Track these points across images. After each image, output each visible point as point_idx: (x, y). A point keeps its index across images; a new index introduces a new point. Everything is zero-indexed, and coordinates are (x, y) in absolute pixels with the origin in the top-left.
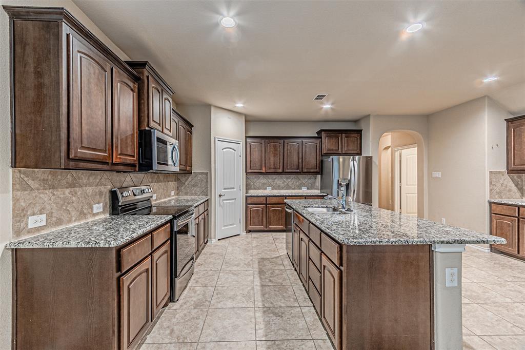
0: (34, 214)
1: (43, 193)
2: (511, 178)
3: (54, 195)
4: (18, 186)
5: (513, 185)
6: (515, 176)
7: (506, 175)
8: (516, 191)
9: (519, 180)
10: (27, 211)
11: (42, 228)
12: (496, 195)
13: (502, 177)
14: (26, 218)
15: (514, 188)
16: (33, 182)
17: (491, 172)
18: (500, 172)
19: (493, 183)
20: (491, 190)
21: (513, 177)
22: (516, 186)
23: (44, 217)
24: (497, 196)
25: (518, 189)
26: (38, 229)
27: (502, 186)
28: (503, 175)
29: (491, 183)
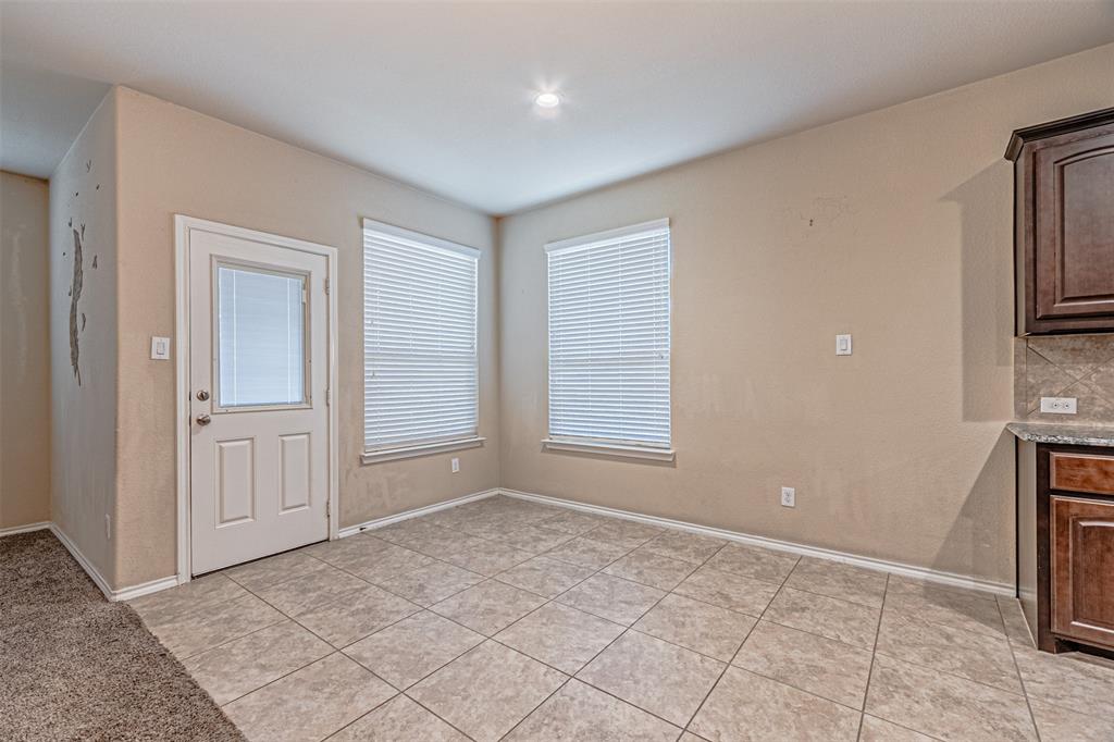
0: (1051, 395)
1: (1070, 368)
3: (1098, 372)
4: (1023, 358)
10: (1039, 390)
11: (1069, 417)
14: (1036, 398)
16: (1051, 353)
23: (1072, 401)
26: (1060, 417)
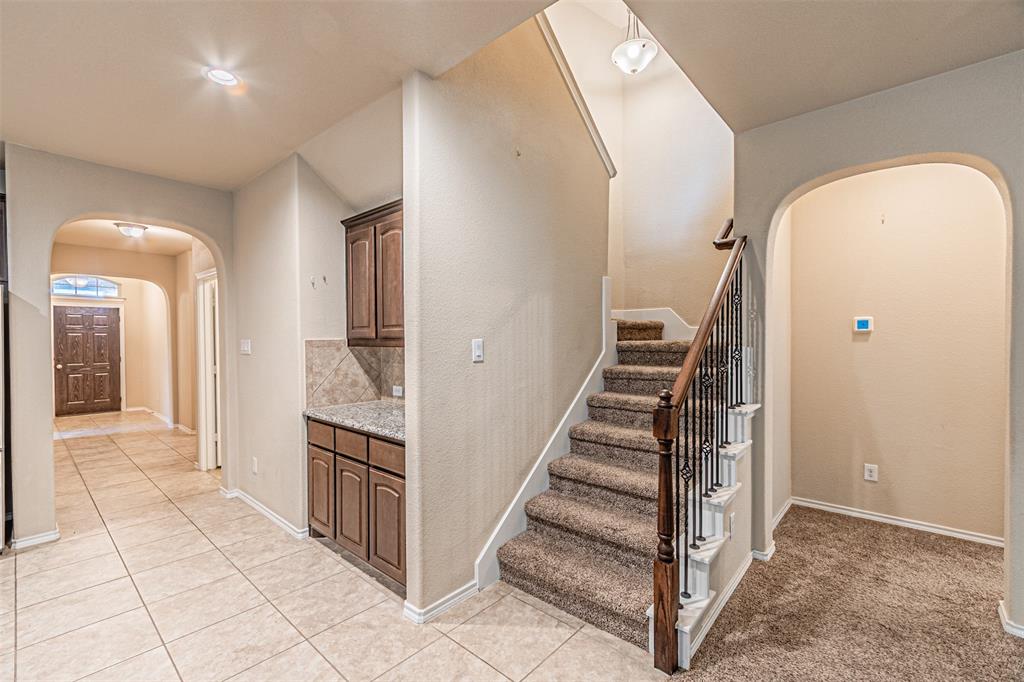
2: (355, 356)
5: (361, 371)
6: (365, 351)
7: (346, 349)
8: (367, 384)
9: (373, 359)
12: (324, 396)
13: (337, 354)
15: (363, 379)
17: (309, 343)
18: (330, 344)
19: (315, 369)
20: (310, 386)
21: (361, 354)
22: (367, 372)
24: (324, 400)
25: (372, 378)
27: (336, 374)
28: (339, 349)
29: (309, 369)
